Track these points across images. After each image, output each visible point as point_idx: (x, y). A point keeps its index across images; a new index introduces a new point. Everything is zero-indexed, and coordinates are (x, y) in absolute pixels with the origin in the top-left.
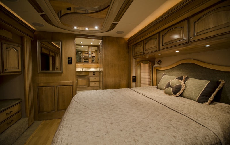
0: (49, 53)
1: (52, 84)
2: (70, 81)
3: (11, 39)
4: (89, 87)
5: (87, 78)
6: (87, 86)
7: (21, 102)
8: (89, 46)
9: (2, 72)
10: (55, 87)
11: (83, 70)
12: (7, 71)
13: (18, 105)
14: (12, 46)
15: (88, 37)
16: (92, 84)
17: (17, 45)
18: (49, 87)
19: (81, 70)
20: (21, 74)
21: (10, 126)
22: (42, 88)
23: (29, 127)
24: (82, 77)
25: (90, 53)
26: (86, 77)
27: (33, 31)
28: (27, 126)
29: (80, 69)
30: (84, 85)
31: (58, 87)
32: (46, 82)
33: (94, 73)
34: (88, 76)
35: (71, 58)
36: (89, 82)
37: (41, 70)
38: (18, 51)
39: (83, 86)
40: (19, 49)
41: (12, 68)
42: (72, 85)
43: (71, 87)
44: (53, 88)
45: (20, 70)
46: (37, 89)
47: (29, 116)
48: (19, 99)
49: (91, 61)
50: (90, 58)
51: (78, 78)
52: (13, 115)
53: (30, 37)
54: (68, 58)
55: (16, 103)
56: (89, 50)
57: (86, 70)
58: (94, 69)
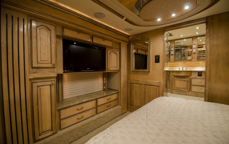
0: (146, 54)
1: (140, 82)
2: (156, 81)
3: (111, 46)
4: (190, 92)
5: (188, 80)
6: (187, 90)
7: (118, 93)
8: (194, 38)
9: (107, 70)
10: (143, 85)
11: (183, 69)
12: (110, 69)
13: (116, 95)
14: (114, 51)
15: (182, 26)
16: (194, 89)
17: (116, 50)
18: (138, 85)
19: (181, 69)
20: (119, 72)
21: (108, 108)
22: (133, 84)
23: (122, 114)
24: (181, 78)
25: (194, 46)
26: (187, 78)
27: (128, 37)
28: (120, 113)
29: (179, 69)
30: (183, 88)
31: (145, 86)
32: (136, 80)
33: (200, 74)
34: (189, 78)
35: (159, 56)
36: (191, 85)
37: (135, 69)
38: (117, 54)
39: (182, 90)
40: (118, 52)
41: (113, 67)
42: (159, 86)
43: (157, 88)
44: (141, 86)
45: (118, 69)
46: (130, 84)
47: (122, 105)
48: (117, 90)
49: (196, 57)
50: (195, 53)
51: (176, 79)
52: (111, 101)
53: (125, 42)
54: (156, 56)
55: (114, 93)
56: (193, 43)
57: (188, 70)
58: (202, 69)
